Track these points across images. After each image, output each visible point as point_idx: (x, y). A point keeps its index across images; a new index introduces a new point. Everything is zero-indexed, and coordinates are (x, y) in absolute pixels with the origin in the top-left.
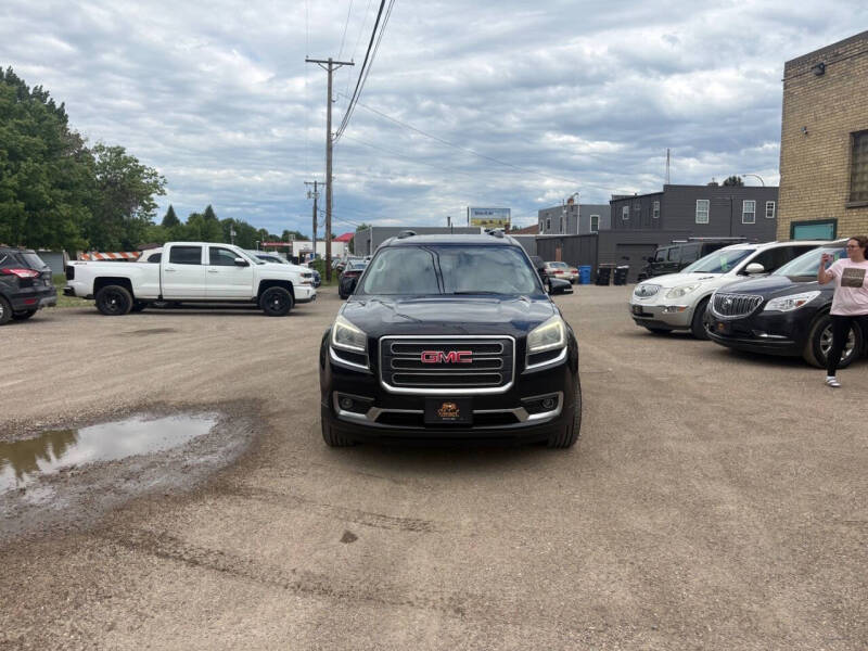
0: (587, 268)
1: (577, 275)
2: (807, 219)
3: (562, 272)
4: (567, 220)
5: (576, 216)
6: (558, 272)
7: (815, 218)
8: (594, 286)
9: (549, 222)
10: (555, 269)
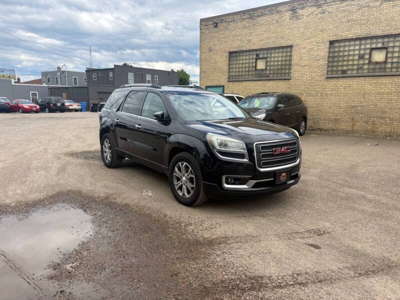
0: (85, 103)
1: (80, 107)
2: (212, 85)
3: (72, 105)
4: (61, 78)
5: (65, 77)
6: (70, 105)
7: (215, 85)
8: (90, 113)
9: (49, 78)
10: (69, 104)
